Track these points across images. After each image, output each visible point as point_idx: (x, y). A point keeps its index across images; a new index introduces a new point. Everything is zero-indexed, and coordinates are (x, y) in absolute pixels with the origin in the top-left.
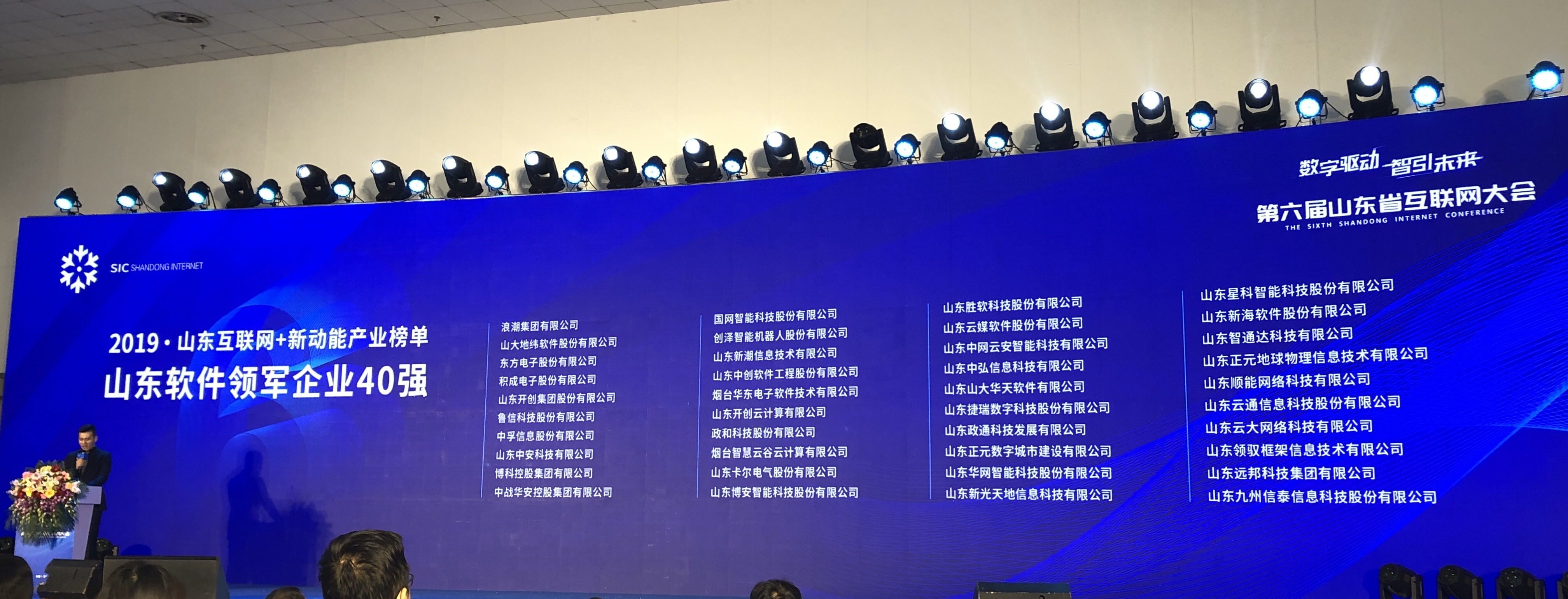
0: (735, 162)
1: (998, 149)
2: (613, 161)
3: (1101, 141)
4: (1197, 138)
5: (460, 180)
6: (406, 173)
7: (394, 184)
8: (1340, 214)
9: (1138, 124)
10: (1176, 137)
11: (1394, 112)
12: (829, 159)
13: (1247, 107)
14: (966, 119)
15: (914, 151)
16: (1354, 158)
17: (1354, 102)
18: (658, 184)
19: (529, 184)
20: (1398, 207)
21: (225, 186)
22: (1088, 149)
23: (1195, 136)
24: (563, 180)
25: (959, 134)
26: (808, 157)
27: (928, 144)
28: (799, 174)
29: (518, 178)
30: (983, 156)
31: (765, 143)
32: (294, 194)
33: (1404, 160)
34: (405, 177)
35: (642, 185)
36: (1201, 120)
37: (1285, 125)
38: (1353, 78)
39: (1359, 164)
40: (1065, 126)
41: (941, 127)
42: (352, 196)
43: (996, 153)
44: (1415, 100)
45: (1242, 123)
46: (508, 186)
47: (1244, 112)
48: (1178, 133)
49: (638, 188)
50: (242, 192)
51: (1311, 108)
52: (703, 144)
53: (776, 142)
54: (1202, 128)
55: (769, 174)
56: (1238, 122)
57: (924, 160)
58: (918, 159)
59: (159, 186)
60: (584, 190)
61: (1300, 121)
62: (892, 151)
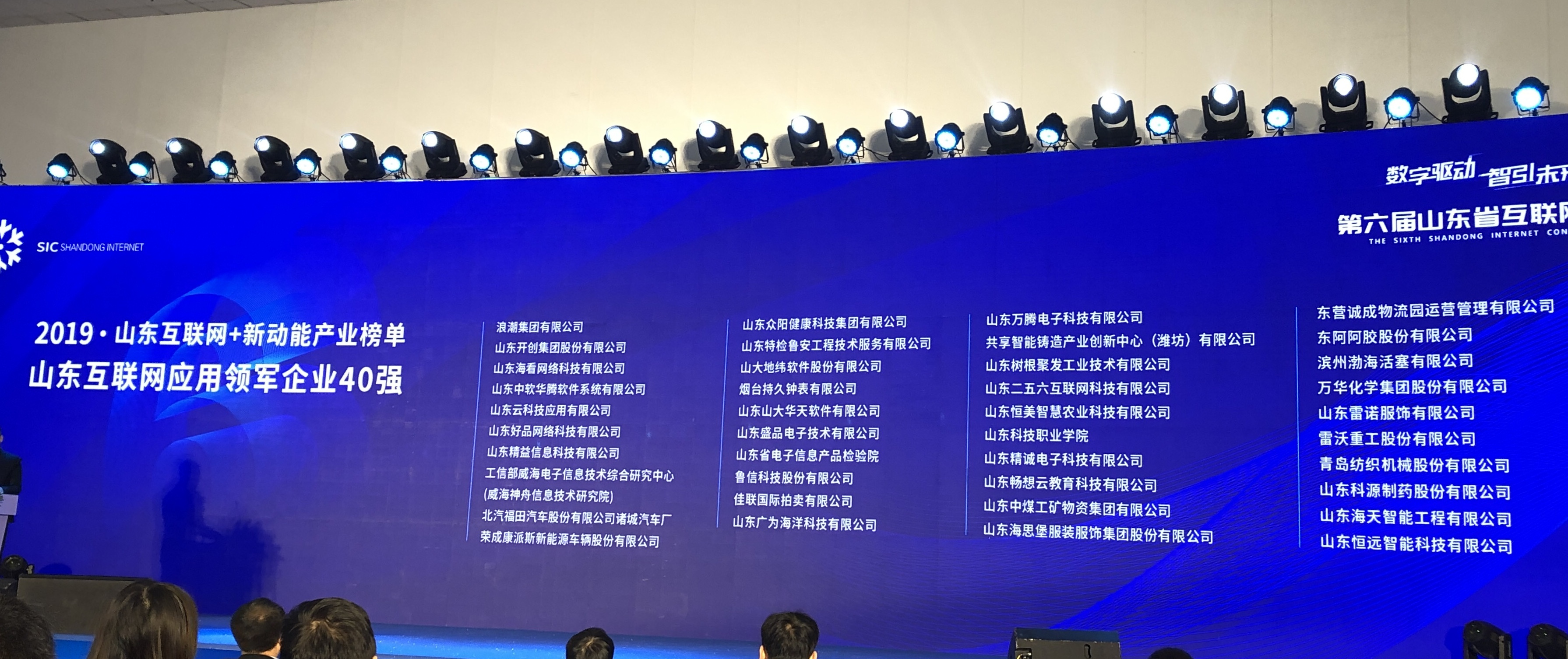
0: (755, 149)
1: (1051, 143)
2: (615, 143)
3: (1166, 138)
4: (1273, 138)
5: (441, 159)
6: (380, 149)
7: (365, 161)
8: (1431, 227)
9: (1208, 119)
10: (1251, 136)
11: (1494, 116)
12: (861, 148)
13: (1330, 105)
14: (1016, 108)
15: (957, 143)
16: (1447, 166)
17: (1449, 103)
18: (667, 170)
19: (519, 166)
20: (1496, 223)
21: (172, 157)
22: (1151, 146)
23: (1271, 135)
24: (559, 162)
25: (1008, 126)
26: (837, 145)
27: (973, 135)
28: (827, 164)
29: (507, 159)
30: (1033, 151)
31: (790, 128)
32: (251, 169)
33: (1502, 169)
34: (379, 154)
35: (648, 172)
36: (1279, 118)
37: (1371, 127)
38: (1448, 76)
39: (1453, 172)
40: (1126, 120)
41: (987, 117)
42: (317, 173)
43: (1048, 147)
44: (1516, 104)
45: (1324, 122)
46: (496, 168)
47: (1326, 111)
48: (1252, 132)
49: (644, 174)
50: (191, 165)
51: (1401, 108)
52: (719, 127)
53: (802, 128)
54: (1279, 128)
55: (793, 163)
56: (1319, 123)
57: (968, 153)
58: (960, 152)
59: (96, 155)
60: (582, 175)
61: (1389, 122)
62: (932, 142)
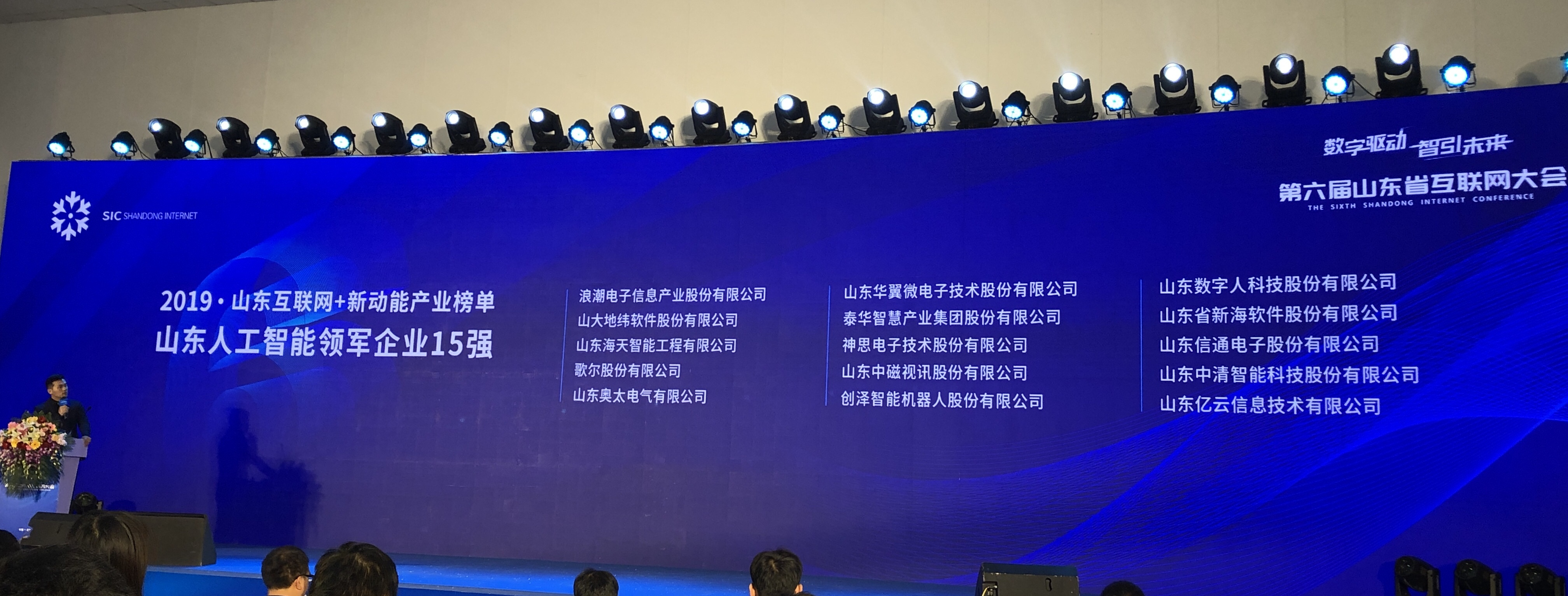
0: (745, 125)
1: (1015, 119)
2: (619, 120)
3: (1121, 113)
4: (1220, 113)
5: (462, 135)
6: (408, 127)
7: (395, 137)
8: (1365, 195)
9: (1159, 96)
10: (1199, 111)
11: (1423, 92)
12: (841, 124)
13: (1272, 82)
14: (982, 87)
15: (929, 118)
16: (1381, 138)
17: (1382, 80)
18: (666, 145)
19: (532, 141)
20: (1425, 190)
21: (222, 134)
22: (1108, 121)
23: (1217, 110)
24: (568, 138)
25: (975, 102)
26: (819, 121)
27: (944, 111)
28: (810, 138)
29: (522, 135)
30: (999, 126)
31: (776, 106)
32: (292, 145)
33: (1431, 141)
34: (407, 132)
35: (649, 146)
36: (1224, 95)
37: (1310, 102)
38: (1381, 56)
39: (1386, 144)
40: (1084, 96)
41: (957, 95)
42: (351, 149)
43: (1012, 122)
44: (1444, 80)
45: (1266, 98)
46: (511, 143)
47: (1268, 87)
48: (1200, 108)
49: (644, 148)
50: (239, 141)
51: (1337, 85)
52: (712, 105)
53: (787, 105)
54: (1224, 103)
55: (779, 138)
56: (1262, 97)
57: (939, 127)
58: (932, 127)
59: (154, 133)
60: (590, 149)
61: (1326, 98)
62: (906, 117)
